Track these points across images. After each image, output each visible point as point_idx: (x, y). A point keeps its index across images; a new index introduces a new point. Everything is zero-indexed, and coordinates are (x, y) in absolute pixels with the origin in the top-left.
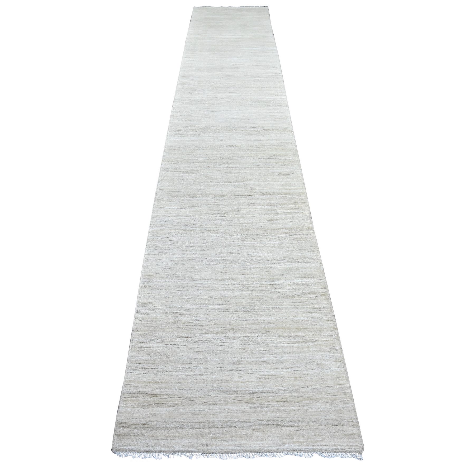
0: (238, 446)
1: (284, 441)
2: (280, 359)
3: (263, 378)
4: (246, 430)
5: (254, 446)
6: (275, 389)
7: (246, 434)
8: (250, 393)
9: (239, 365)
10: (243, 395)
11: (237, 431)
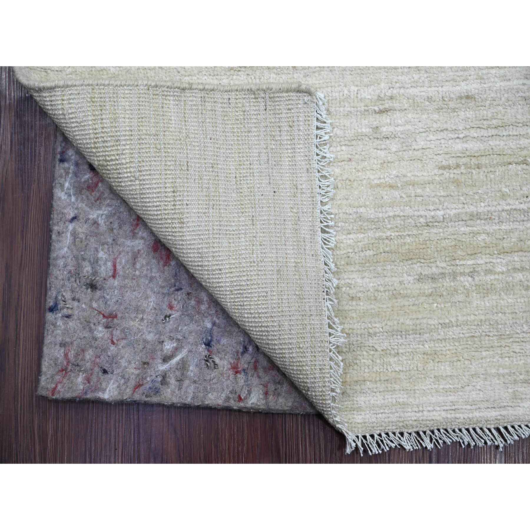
0: (382, 411)
1: (519, 389)
2: (521, 87)
3: (463, 167)
4: (404, 358)
5: (429, 411)
6: (500, 208)
7: (404, 369)
8: (418, 224)
9: (385, 115)
10: (397, 234)
11: (378, 361)
